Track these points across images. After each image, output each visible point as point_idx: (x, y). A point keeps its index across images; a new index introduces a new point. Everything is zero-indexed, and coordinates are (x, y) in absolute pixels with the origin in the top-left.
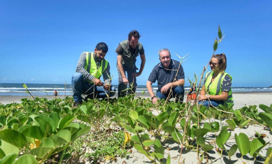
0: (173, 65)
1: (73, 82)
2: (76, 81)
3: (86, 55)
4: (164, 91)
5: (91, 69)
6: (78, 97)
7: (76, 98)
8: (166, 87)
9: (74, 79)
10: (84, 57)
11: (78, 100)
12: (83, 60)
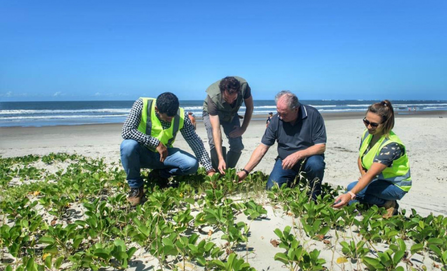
0: (303, 117)
1: (124, 157)
2: (129, 155)
4: (289, 165)
5: (152, 131)
6: (135, 180)
7: (133, 183)
8: (291, 159)
9: (124, 153)
10: (138, 109)
11: (136, 185)
12: (135, 115)
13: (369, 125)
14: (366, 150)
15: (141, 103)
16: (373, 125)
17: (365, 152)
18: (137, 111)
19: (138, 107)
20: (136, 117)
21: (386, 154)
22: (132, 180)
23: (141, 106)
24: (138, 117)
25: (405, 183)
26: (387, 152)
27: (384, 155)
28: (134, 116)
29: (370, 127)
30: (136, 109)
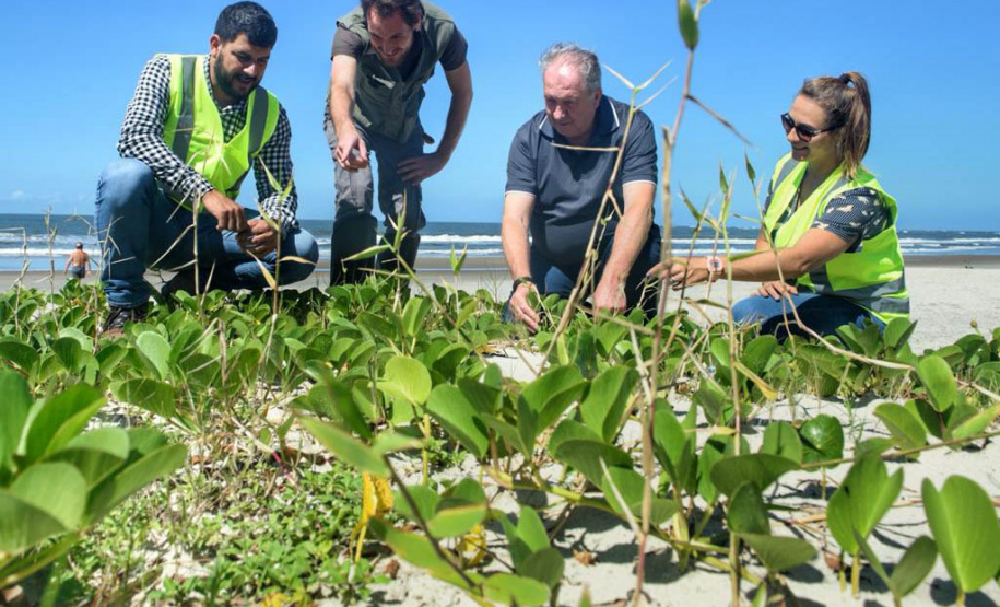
1: (105, 206)
2: (121, 202)
3: (169, 68)
5: (192, 143)
6: (127, 284)
7: (119, 290)
9: (108, 194)
10: (159, 80)
11: (126, 296)
12: (154, 97)
13: (794, 130)
14: (786, 213)
15: (166, 64)
16: (804, 130)
17: (784, 218)
18: (158, 86)
19: (160, 75)
20: (157, 101)
21: (842, 209)
22: (116, 282)
23: (167, 72)
24: (161, 101)
25: (892, 303)
26: (845, 205)
27: (836, 213)
28: (150, 98)
29: (793, 135)
30: (155, 81)
